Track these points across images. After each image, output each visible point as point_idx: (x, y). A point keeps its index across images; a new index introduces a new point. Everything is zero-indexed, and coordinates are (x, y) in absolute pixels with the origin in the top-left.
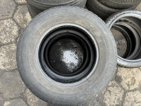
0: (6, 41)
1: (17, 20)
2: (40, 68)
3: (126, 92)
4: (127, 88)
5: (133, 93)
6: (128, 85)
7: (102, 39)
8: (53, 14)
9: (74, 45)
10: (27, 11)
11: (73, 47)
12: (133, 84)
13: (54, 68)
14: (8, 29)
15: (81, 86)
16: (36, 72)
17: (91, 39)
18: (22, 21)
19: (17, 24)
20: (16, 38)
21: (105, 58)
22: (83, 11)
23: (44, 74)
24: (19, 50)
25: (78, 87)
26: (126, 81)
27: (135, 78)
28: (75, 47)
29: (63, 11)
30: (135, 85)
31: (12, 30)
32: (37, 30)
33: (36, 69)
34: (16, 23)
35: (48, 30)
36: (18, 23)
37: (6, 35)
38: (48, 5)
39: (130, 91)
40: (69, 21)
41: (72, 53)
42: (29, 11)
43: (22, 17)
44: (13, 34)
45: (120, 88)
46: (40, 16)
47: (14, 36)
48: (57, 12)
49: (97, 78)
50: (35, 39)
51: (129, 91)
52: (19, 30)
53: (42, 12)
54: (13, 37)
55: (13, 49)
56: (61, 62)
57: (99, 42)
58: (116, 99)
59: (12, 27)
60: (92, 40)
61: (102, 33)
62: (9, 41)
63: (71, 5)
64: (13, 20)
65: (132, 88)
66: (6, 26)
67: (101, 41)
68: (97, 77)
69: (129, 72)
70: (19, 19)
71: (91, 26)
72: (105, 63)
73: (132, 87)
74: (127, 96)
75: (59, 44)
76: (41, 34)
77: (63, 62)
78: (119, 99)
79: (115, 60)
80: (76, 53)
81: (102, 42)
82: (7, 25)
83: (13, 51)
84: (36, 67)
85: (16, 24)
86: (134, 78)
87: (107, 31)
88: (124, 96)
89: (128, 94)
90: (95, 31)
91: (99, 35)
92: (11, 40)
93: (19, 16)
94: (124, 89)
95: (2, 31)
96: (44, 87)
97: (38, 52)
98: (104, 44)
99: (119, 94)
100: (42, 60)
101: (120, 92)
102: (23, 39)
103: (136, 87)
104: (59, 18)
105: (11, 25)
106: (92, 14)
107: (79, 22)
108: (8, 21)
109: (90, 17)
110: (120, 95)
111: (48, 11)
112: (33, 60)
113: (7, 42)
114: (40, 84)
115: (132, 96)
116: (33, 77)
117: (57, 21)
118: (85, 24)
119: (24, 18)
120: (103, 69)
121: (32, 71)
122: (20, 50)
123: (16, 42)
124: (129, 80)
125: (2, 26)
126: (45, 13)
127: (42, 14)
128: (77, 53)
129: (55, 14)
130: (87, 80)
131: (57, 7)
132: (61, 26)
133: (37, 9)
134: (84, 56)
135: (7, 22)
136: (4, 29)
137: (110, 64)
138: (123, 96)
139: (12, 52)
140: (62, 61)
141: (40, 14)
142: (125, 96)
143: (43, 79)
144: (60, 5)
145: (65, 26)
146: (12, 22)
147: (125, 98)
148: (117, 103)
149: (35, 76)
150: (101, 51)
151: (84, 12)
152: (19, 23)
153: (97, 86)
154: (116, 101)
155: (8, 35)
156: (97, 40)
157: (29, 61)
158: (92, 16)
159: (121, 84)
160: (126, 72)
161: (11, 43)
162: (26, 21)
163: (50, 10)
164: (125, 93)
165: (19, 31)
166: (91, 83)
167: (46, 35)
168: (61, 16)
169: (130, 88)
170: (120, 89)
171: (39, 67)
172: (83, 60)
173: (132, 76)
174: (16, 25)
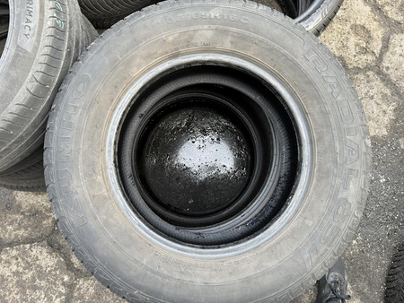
0: (57, 297)
1: (16, 236)
2: (200, 253)
3: (377, 68)
4: (370, 58)
5: (391, 50)
6: (365, 51)
7: (225, 32)
8: (70, 125)
9: (180, 124)
10: (11, 193)
11: (184, 130)
12: (369, 37)
13: (209, 211)
14: (29, 275)
15: (319, 170)
16: (208, 273)
17: (205, 62)
18: (30, 223)
19: (31, 241)
20: (68, 265)
21: (283, 58)
22: (114, 34)
23: (225, 252)
24: (115, 285)
25: (318, 180)
26: (352, 50)
27: (358, 23)
28: (188, 124)
29: (80, 93)
30: (374, 35)
31: (38, 266)
32: (87, 196)
33: (196, 266)
34: (24, 243)
35: (106, 167)
36: (27, 238)
37: (40, 288)
38: (34, 125)
39: (381, 54)
40: (117, 92)
41: (197, 143)
42: (12, 188)
43: (19, 217)
44: (49, 269)
45: (359, 76)
46: (50, 165)
47: (55, 269)
48: (71, 111)
49: (325, 114)
50: (111, 221)
51: (380, 59)
52: (50, 245)
53: (45, 153)
54: (58, 272)
55: (92, 291)
56: (204, 184)
57: (228, 46)
58: (380, 102)
59: (29, 260)
60: (209, 61)
61: (210, 21)
62: (63, 291)
63: (76, 60)
64: (12, 247)
65: (377, 46)
66: (17, 274)
67: (229, 39)
68: (322, 112)
69: (334, 27)
70: (19, 229)
71: (170, 39)
72: (295, 66)
73: (375, 44)
74: (389, 72)
75: (152, 161)
76: (106, 194)
77: (206, 179)
78: (384, 96)
79: (304, 34)
80: (204, 132)
81: (233, 36)
82: (14, 270)
83: (98, 295)
84: (193, 262)
85: (28, 246)
86: (356, 26)
87: (213, 7)
88: (385, 79)
89: (386, 64)
90: (192, 37)
91: (209, 34)
92: (63, 284)
93: (11, 223)
94: (368, 68)
95: (25, 294)
96: (264, 274)
97: (151, 231)
98: (243, 38)
99: (372, 88)
100: (177, 232)
101: (368, 82)
102: (90, 252)
103: (381, 37)
104: (92, 113)
105: (23, 259)
106: (141, 15)
107: (139, 66)
108: (6, 262)
109: (145, 27)
110: (378, 86)
111: (52, 133)
112: (166, 260)
113: (63, 297)
114: (248, 280)
115: (396, 59)
116: (215, 289)
117: (98, 124)
118: (155, 53)
119: (22, 213)
120: (310, 82)
121: (198, 281)
122: (117, 280)
123: (77, 273)
124: (353, 40)
125: (11, 285)
126: (53, 145)
127: (50, 157)
128: (204, 130)
129: (75, 119)
130: (311, 142)
131: (56, 101)
132: (120, 124)
133: (24, 161)
134: (225, 118)
135: (7, 265)
136: (21, 286)
137: (308, 53)
138: (383, 80)
139: (99, 299)
140: (201, 182)
141: (45, 162)
142: (386, 75)
143: (237, 263)
144: (57, 89)
145: (124, 112)
146: (14, 252)
147: (389, 80)
148: (391, 108)
149: (215, 281)
150: (257, 55)
151: (119, 35)
152: (30, 235)
153: (345, 125)
154: (385, 107)
155: (43, 283)
156: (219, 47)
157: (165, 272)
158: (143, 19)
159: (350, 67)
160: (330, 35)
161: (71, 287)
162: (37, 212)
163: (53, 128)
164: (379, 73)
165: (54, 247)
166: (327, 138)
167: (119, 182)
168: (91, 106)
169: (375, 51)
170: (361, 76)
171: (196, 253)
172: (233, 123)
173: (347, 28)
174: (31, 247)
